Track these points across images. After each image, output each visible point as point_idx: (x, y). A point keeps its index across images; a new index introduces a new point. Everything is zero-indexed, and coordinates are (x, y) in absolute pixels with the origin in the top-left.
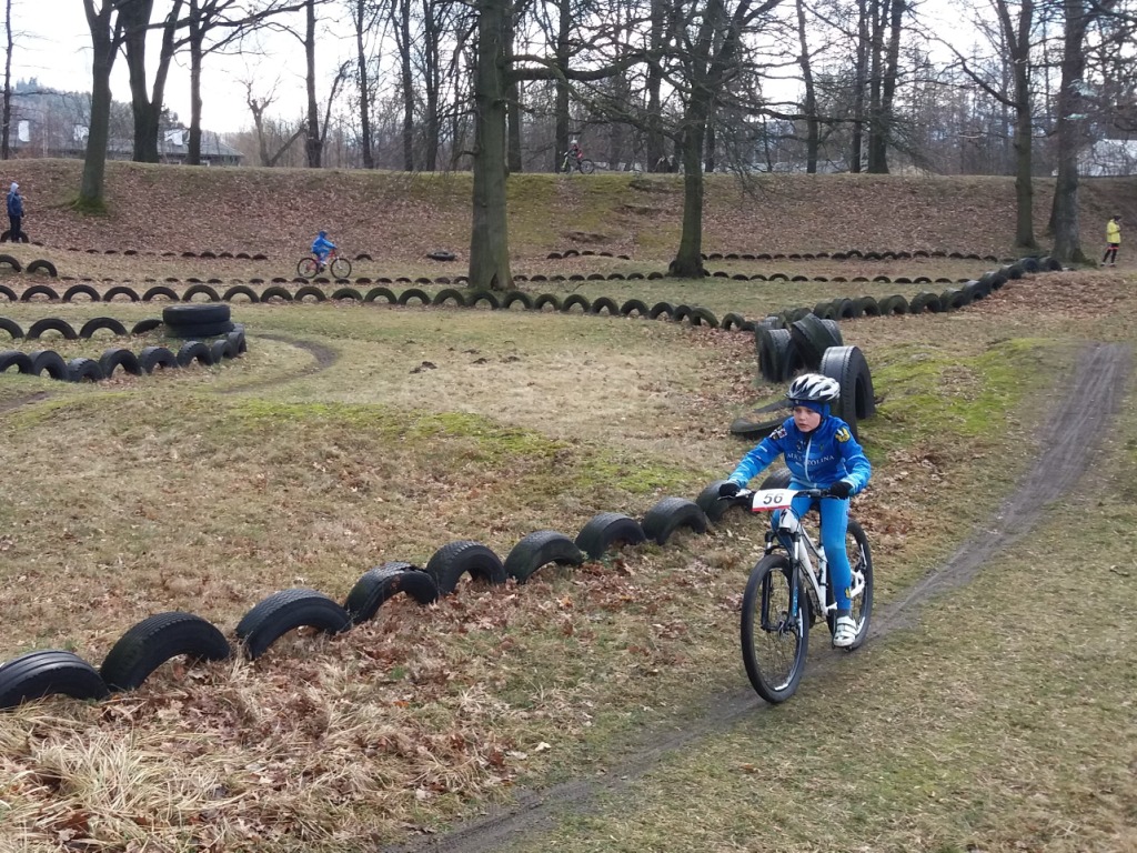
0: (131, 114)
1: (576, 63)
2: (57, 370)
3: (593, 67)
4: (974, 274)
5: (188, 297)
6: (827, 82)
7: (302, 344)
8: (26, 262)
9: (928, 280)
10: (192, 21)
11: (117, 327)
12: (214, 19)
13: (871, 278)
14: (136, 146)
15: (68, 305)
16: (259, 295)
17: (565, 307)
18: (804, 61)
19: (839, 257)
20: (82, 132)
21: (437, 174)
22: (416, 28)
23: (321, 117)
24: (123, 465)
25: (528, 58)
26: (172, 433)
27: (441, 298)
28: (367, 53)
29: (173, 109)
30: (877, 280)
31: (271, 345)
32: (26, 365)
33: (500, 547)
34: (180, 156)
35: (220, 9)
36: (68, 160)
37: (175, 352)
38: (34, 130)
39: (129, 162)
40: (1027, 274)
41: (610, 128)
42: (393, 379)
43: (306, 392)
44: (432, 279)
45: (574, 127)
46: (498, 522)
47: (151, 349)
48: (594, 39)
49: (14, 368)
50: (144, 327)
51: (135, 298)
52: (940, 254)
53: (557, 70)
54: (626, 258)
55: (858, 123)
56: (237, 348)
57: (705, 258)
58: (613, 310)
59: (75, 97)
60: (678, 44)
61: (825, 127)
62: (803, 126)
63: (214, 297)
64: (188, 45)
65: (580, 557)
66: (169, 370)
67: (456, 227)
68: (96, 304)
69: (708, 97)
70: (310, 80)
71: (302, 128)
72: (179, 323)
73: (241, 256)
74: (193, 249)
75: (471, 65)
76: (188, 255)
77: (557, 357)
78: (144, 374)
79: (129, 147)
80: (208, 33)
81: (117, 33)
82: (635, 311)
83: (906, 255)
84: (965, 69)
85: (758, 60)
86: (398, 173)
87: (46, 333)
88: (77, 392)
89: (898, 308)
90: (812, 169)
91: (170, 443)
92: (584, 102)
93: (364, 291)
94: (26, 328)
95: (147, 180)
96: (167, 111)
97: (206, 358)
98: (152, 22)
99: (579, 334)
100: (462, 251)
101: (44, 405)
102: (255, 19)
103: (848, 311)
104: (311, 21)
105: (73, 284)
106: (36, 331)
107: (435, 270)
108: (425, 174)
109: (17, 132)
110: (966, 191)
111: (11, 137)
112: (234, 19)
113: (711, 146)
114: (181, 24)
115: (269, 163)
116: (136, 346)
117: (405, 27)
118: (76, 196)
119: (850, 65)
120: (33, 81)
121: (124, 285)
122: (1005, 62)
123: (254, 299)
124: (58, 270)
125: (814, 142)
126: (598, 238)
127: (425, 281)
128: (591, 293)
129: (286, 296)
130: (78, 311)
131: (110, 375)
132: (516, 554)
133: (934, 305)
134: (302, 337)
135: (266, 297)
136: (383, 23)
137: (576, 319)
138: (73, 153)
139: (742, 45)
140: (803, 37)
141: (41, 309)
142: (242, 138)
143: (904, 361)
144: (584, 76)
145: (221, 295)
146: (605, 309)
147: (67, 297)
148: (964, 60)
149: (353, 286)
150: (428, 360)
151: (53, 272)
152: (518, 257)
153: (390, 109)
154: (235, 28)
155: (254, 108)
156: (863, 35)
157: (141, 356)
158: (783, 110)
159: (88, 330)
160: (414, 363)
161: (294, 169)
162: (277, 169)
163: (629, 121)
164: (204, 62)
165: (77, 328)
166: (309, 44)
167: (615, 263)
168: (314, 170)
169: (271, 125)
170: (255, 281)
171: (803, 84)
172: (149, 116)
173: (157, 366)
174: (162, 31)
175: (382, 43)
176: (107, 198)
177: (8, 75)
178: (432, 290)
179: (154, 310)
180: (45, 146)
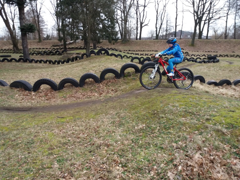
8: (184, 52)
20: (189, 36)
23: (228, 32)
28: (236, 22)
34: (205, 39)
36: (189, 39)
39: (198, 39)
51: (200, 56)
70: (226, 26)
73: (214, 52)
76: (206, 52)
81: (198, 22)
95: (200, 42)
98: (203, 20)
102: (219, 18)
104: (227, 18)
114: (207, 20)
147: (191, 56)
151: (188, 53)
155: (215, 32)
161: (222, 40)
166: (226, 22)
168: (226, 40)
172: (201, 33)
177: (182, 29)
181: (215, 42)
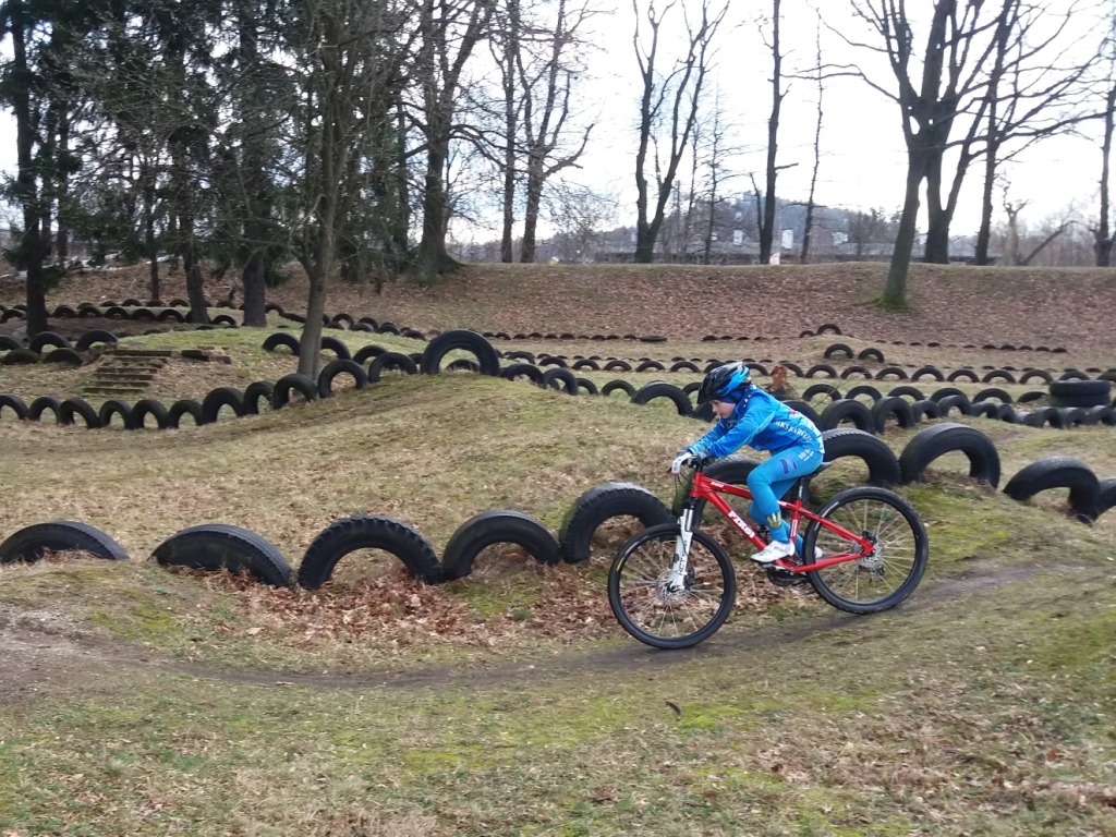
12: (1010, 131)
34: (966, 259)
73: (1042, 349)
74: (992, 342)
76: (989, 347)
95: (942, 278)
112: (1036, 129)
114: (980, 138)
118: (879, 295)
154: (1032, 138)
176: (908, 297)
177: (812, 191)
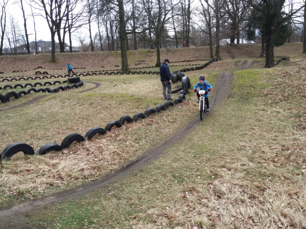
0: (59, 45)
1: (137, 31)
2: (49, 91)
3: (139, 31)
4: (204, 63)
5: (72, 76)
6: (178, 32)
7: (93, 83)
8: (42, 72)
9: (197, 65)
10: (69, 27)
11: (60, 82)
12: (72, 27)
13: (188, 65)
14: (61, 50)
15: (51, 79)
16: (85, 75)
17: (139, 73)
18: (174, 29)
19: (183, 62)
20: (50, 48)
21: (115, 51)
22: (109, 26)
23: (93, 43)
24: (62, 107)
25: (129, 30)
26: (71, 101)
27: (117, 73)
28: (100, 31)
29: (67, 43)
30: (189, 65)
31: (88, 84)
32: (43, 91)
33: (131, 116)
34: (69, 51)
35: (73, 25)
36: (48, 53)
37: (70, 86)
38: (42, 49)
39: (59, 53)
40: (212, 62)
41: (143, 42)
42: (110, 88)
43: (95, 92)
44: (115, 70)
45: (137, 42)
46: (131, 112)
47: (66, 86)
48: (139, 26)
49: (41, 91)
50: (64, 82)
51: (62, 77)
52: (198, 60)
53: (133, 32)
54: (148, 64)
55: (184, 39)
56: (82, 85)
57: (161, 63)
58: (147, 73)
59: (48, 42)
60: (154, 27)
61: (179, 40)
62: (175, 40)
63: (77, 76)
64: (68, 32)
65: (145, 116)
66: (70, 89)
67: (119, 61)
68: (56, 79)
69: (159, 35)
70: (91, 36)
71: (90, 45)
72: (71, 81)
73: (81, 68)
75: (119, 32)
77: (138, 82)
78: (65, 91)
79: (59, 50)
80: (72, 29)
81: (55, 30)
82: (150, 73)
83: (193, 61)
84: (201, 29)
85: (167, 29)
86: (108, 52)
87: (47, 85)
88: (53, 95)
89: (193, 69)
90: (177, 47)
91: (71, 102)
92: (139, 37)
93: (104, 73)
94: (43, 84)
95: (63, 56)
96: (66, 44)
97: (76, 87)
98: (61, 27)
99: (142, 78)
100: (120, 65)
101: (47, 98)
102: (80, 26)
103: (185, 71)
104: (90, 26)
105: (51, 75)
106: (45, 84)
107: (116, 68)
108: (113, 52)
109: (39, 49)
110: (202, 49)
111: (38, 50)
112: (76, 26)
113: (160, 44)
114: (67, 28)
115: (84, 51)
116: (63, 85)
117: (107, 26)
118: (50, 60)
119: (182, 29)
120: (41, 40)
121: (61, 75)
122: (207, 27)
123: (84, 76)
124: (48, 73)
125: (177, 42)
126: (143, 61)
127: (114, 70)
128: (143, 70)
129: (90, 75)
130: (52, 80)
131: (59, 91)
132: (134, 117)
133: (198, 68)
134: (94, 82)
135: (86, 75)
136: (103, 25)
137: (141, 75)
138: (49, 52)
139: (164, 27)
140: (174, 25)
141: (46, 80)
142: (79, 47)
143: (195, 78)
144: (138, 33)
145: (78, 75)
146: (145, 73)
147: (50, 78)
148: (200, 27)
149: (102, 72)
150: (116, 84)
151: (47, 74)
152: (130, 65)
153: (105, 40)
154: (76, 28)
155: (81, 42)
156: (184, 24)
157: (64, 87)
158: (172, 37)
159: (55, 83)
160: (114, 85)
161: (89, 52)
162: (86, 52)
163: (146, 40)
164: (71, 34)
165: (52, 83)
166: (90, 30)
167: (146, 66)
168: (93, 52)
169: (84, 45)
170: (84, 72)
171: (175, 32)
172: (62, 44)
173: (67, 89)
174: (63, 29)
175: (103, 29)
176: (56, 60)
177: (36, 39)
178: (116, 72)
179: (66, 79)
180: (44, 51)
181: (81, 56)
